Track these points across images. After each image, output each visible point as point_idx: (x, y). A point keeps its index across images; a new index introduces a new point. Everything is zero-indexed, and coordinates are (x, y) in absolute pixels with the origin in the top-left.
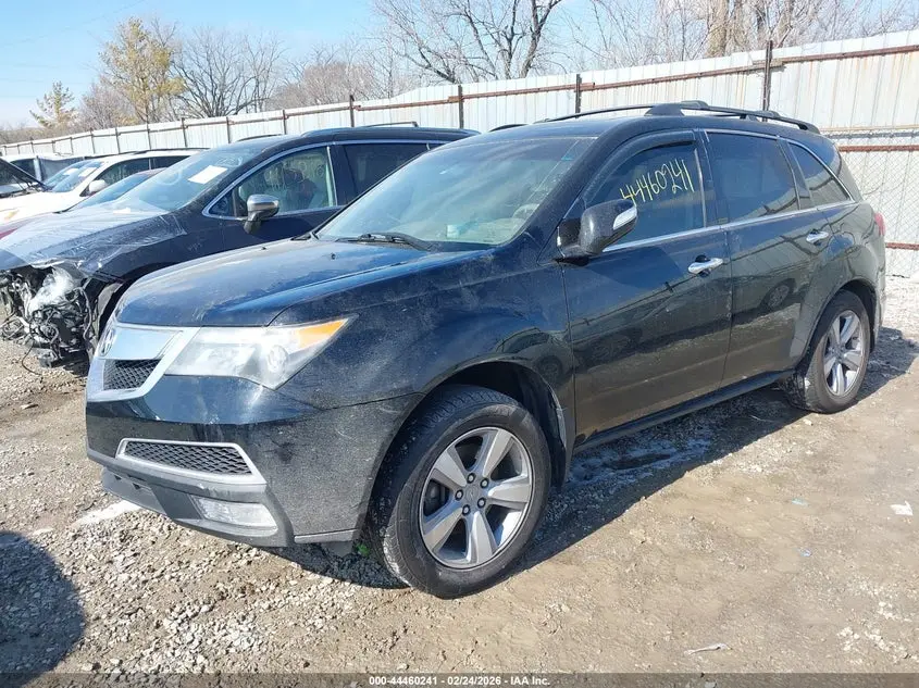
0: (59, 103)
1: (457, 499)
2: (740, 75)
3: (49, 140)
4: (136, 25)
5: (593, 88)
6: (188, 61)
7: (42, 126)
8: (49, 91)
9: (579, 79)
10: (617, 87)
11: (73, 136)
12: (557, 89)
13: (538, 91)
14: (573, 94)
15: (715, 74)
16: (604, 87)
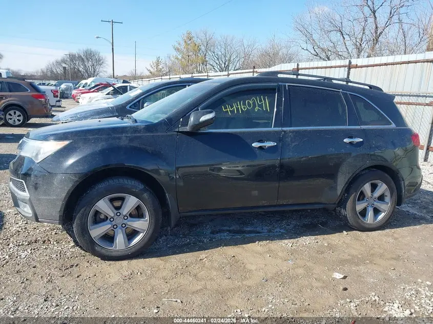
0: (157, 65)
1: (110, 221)
2: (429, 63)
3: (148, 80)
4: (189, 34)
5: (356, 67)
6: (217, 49)
7: (150, 74)
8: (155, 60)
9: (350, 62)
10: (368, 67)
11: (156, 78)
12: (340, 67)
13: (331, 67)
14: (346, 69)
15: (416, 62)
16: (361, 67)
